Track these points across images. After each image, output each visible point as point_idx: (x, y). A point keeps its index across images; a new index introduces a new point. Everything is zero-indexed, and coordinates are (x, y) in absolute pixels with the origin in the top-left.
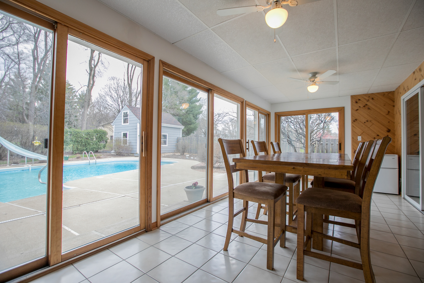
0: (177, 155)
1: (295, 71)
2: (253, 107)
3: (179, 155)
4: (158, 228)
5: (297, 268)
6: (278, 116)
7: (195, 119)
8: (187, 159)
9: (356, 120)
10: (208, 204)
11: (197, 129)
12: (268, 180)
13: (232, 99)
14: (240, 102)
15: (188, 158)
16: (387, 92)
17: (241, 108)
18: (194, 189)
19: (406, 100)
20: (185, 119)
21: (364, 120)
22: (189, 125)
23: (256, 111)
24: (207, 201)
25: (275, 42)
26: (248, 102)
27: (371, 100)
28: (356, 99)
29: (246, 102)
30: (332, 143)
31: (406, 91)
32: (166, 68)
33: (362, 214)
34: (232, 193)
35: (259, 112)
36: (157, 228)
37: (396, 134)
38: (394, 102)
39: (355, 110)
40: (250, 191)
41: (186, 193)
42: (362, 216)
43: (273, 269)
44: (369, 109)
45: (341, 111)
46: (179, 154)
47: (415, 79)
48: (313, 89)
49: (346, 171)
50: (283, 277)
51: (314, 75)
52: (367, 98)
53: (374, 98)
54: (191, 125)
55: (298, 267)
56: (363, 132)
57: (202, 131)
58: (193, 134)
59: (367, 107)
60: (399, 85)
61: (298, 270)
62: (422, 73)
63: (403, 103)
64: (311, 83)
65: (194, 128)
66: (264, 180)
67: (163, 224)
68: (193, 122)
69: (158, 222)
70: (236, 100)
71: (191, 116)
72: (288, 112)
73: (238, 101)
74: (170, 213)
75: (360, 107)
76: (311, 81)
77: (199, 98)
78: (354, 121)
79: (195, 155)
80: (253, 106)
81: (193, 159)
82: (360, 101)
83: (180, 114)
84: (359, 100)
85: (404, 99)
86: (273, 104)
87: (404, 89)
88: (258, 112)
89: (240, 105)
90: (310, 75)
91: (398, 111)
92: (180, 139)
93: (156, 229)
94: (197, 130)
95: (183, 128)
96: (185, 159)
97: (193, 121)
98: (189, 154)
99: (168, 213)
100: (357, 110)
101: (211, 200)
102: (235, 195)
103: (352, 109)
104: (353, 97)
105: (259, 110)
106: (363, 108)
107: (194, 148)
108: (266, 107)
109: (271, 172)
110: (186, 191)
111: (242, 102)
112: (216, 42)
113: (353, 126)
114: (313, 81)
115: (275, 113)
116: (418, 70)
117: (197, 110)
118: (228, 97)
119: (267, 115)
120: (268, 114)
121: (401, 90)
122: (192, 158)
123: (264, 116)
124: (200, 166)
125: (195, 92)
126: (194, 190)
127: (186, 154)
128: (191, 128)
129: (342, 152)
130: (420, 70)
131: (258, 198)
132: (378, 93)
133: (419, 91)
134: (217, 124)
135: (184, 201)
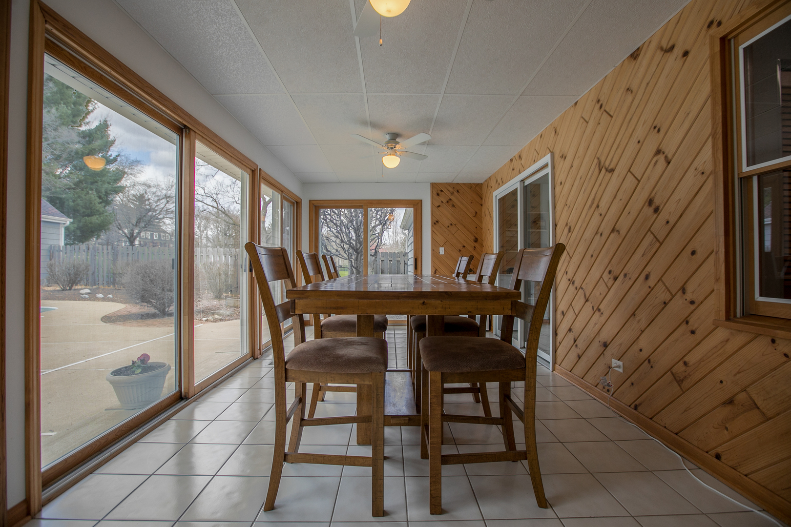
0: (51, 291)
1: (365, 123)
2: (274, 185)
3: (58, 291)
4: (33, 518)
5: (431, 494)
6: (316, 207)
7: (104, 204)
8: (84, 299)
9: (437, 222)
10: (183, 404)
11: (111, 226)
12: (334, 330)
13: (233, 160)
14: (249, 170)
15: (87, 296)
16: (474, 184)
17: (251, 183)
18: (140, 373)
19: (498, 197)
20: (74, 201)
21: (447, 223)
22: (83, 216)
23: (276, 193)
24: (181, 398)
25: (381, 45)
26: (264, 172)
27: (456, 193)
28: (438, 189)
29: (262, 172)
30: (390, 259)
31: (499, 186)
32: (55, 31)
33: (527, 369)
34: (284, 372)
35: (283, 198)
36: (29, 517)
37: (484, 245)
38: (482, 199)
39: (435, 207)
40: (329, 360)
41: (113, 386)
42: (526, 373)
43: (385, 514)
44: (453, 206)
45: (416, 205)
46: (58, 288)
47: (513, 170)
48: (391, 162)
49: (510, 302)
50: (407, 521)
51: (395, 137)
52: (451, 190)
53: (459, 191)
54: (92, 215)
55: (433, 492)
56: (446, 241)
57: (123, 232)
58: (97, 239)
59: (451, 203)
60: (490, 175)
61: (433, 498)
62: (523, 162)
63: (496, 201)
64: (389, 151)
65: (99, 224)
66: (325, 333)
67: (50, 500)
68: (98, 211)
69: (32, 500)
70: (243, 164)
71: (93, 195)
72: (333, 202)
73: (245, 167)
74: (72, 456)
75: (442, 202)
76: (388, 148)
77: (114, 156)
78: (435, 223)
79: (107, 287)
80: (272, 182)
81: (104, 300)
82: (442, 193)
83: (56, 187)
84: (442, 191)
85: (496, 196)
86: (306, 183)
87: (497, 181)
88: (281, 195)
89: (248, 175)
90: (388, 137)
91: (487, 213)
92: (59, 251)
93: (28, 521)
94: (108, 229)
95: (68, 223)
96: (79, 300)
97: (99, 207)
98: (88, 287)
99: (65, 460)
100: (439, 206)
101: (191, 392)
102: (290, 374)
103: (432, 204)
104: (433, 185)
105: (282, 192)
106: (447, 204)
107: (103, 272)
108: (294, 188)
109: (330, 316)
110: (112, 382)
111: (253, 171)
112: (220, 11)
113: (433, 232)
114: (392, 148)
115: (310, 201)
116: (517, 158)
117: (109, 183)
118: (226, 154)
119: (295, 203)
120: (297, 203)
121: (493, 183)
122: (100, 296)
123: (289, 204)
124: (126, 313)
125: (102, 137)
126: (138, 376)
127: (80, 287)
128: (91, 223)
129: (418, 272)
130: (520, 157)
131: (348, 374)
132: (464, 184)
133: (518, 186)
134: (164, 218)
135: (106, 410)
